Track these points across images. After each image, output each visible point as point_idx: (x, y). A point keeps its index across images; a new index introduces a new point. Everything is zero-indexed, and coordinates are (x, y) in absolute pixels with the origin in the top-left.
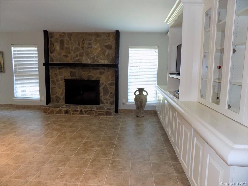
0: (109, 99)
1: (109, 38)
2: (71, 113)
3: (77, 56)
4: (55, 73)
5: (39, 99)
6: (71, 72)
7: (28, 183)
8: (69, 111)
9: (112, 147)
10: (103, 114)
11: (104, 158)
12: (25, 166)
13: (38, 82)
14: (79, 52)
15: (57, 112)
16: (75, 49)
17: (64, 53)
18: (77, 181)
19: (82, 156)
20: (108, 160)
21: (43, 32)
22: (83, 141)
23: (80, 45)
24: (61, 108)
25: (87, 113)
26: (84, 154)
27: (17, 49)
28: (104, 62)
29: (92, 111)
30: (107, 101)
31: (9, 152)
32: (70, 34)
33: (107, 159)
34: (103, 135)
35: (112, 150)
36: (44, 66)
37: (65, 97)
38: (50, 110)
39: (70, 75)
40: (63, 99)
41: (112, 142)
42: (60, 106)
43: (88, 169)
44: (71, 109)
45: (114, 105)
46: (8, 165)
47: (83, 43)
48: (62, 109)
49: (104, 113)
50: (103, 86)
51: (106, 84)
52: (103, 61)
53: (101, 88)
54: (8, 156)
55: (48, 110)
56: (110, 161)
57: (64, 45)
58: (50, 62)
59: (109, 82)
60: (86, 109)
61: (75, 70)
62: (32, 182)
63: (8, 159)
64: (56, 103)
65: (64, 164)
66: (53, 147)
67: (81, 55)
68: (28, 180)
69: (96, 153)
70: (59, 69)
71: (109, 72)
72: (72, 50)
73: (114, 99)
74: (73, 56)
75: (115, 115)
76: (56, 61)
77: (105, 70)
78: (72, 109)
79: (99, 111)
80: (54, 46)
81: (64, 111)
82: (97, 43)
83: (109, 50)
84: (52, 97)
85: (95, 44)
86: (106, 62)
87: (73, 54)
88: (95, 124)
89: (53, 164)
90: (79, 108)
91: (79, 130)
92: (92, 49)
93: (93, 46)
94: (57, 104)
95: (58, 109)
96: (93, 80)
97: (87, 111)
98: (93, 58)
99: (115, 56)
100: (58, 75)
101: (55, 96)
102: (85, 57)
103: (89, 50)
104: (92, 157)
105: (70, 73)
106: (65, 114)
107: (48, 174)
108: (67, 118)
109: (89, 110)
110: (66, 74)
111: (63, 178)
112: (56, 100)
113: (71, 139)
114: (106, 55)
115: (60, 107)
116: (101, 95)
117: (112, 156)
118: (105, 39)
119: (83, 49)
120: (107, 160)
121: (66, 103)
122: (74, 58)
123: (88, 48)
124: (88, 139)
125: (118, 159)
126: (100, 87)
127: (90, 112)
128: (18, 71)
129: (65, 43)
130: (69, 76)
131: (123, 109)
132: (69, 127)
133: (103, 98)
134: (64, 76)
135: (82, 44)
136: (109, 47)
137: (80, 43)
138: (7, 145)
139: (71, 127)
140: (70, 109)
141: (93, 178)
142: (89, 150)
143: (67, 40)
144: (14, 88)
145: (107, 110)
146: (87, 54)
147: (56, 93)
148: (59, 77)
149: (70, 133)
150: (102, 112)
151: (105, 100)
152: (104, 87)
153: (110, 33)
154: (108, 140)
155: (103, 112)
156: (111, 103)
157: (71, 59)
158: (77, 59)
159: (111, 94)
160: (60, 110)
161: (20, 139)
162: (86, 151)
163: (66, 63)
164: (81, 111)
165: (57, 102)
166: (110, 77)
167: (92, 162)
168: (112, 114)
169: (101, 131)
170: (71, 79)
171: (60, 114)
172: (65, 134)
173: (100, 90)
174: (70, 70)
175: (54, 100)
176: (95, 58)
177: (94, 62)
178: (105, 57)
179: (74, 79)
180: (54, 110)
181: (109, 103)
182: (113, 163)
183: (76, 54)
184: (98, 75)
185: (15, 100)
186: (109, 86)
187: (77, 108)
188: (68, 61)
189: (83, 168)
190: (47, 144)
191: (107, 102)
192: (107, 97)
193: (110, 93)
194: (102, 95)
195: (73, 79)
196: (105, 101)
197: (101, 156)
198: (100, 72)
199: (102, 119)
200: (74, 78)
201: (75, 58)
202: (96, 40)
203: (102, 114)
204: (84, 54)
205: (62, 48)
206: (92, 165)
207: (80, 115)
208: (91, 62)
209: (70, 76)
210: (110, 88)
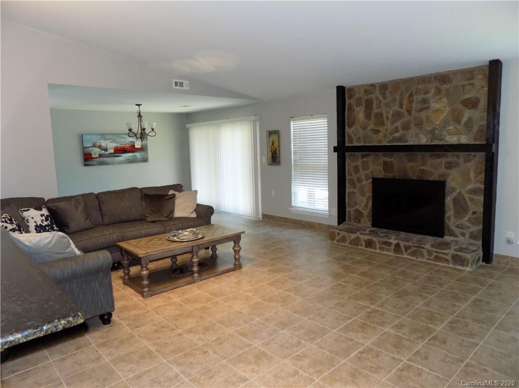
0: (469, 227)
1: (471, 81)
2: (378, 247)
3: (397, 130)
4: (354, 165)
5: (328, 212)
6: (385, 163)
7: (251, 348)
8: (374, 241)
9: (422, 338)
10: (447, 260)
11: (392, 353)
12: (259, 322)
13: (327, 181)
14: (402, 120)
15: (351, 241)
16: (393, 115)
17: (371, 126)
18: (316, 374)
19: (350, 335)
20: (398, 360)
21: (336, 90)
22: (369, 307)
23: (404, 106)
24: (361, 234)
25: (409, 251)
26: (357, 332)
27: (299, 124)
28: (459, 139)
29: (421, 249)
30: (462, 231)
31: (250, 295)
32: (384, 86)
33: (397, 356)
34: (418, 306)
35: (418, 343)
36: (337, 153)
37: (371, 214)
38: (341, 235)
39: (382, 169)
40: (368, 216)
41: (431, 326)
42: (358, 230)
43: (346, 362)
44: (378, 240)
45: (480, 243)
46: (242, 313)
47: (411, 102)
48: (361, 236)
49: (450, 259)
50: (455, 194)
51: (463, 191)
52: (455, 138)
53: (449, 200)
54: (247, 300)
55: (336, 235)
56: (398, 364)
57: (372, 109)
58: (347, 144)
59: (471, 186)
60: (407, 244)
61: (392, 159)
62: (255, 348)
63: (245, 304)
64: (355, 224)
65: (313, 339)
66: (312, 305)
67: (406, 127)
68: (252, 343)
69: (381, 337)
70: (363, 157)
71: (470, 162)
72: (388, 118)
73: (481, 227)
74: (389, 130)
75: (481, 267)
76: (357, 142)
77: (459, 159)
78: (380, 239)
79: (436, 252)
80: (355, 113)
81: (364, 241)
82: (441, 98)
83: (472, 110)
84: (349, 211)
85: (438, 100)
86: (464, 140)
87: (389, 126)
88: (416, 279)
89: (297, 333)
90: (395, 239)
91: (374, 285)
92: (431, 111)
93: (432, 105)
94: (355, 226)
95: (354, 236)
96: (432, 181)
97: (410, 247)
98: (432, 132)
99: (485, 123)
100: (361, 169)
101: (354, 210)
102: (413, 131)
103: (423, 115)
104: (368, 343)
105: (382, 165)
106: (366, 246)
107: (281, 346)
108: (366, 256)
109: (415, 246)
110: (374, 167)
111: (299, 360)
112: (356, 218)
113: (349, 298)
114: (463, 123)
115: (358, 233)
116: (447, 215)
117: (410, 356)
118: (462, 85)
119: (411, 114)
120: (394, 358)
121: (374, 225)
122: (391, 134)
123: (422, 110)
124: (382, 306)
125: (419, 367)
126: (446, 196)
127: (415, 251)
128: (299, 162)
129: (375, 106)
130: (380, 171)
131: (508, 257)
132: (358, 274)
133: (454, 223)
134: (372, 172)
135: (407, 104)
136: (472, 104)
137: (404, 103)
138: (253, 284)
139: (363, 274)
140: (375, 239)
141: (347, 382)
142: (371, 328)
143: (377, 98)
144: (292, 190)
145: (456, 251)
146: (419, 124)
147: (356, 204)
148: (362, 173)
149: (355, 285)
150: (443, 253)
151: (458, 226)
152: (456, 197)
153: (474, 70)
154: (423, 319)
155: (447, 254)
156: (473, 236)
157: (385, 136)
158: (397, 135)
159: (474, 216)
160: (358, 238)
161: (274, 278)
162: (363, 327)
163: (375, 145)
164: (397, 245)
165: (357, 221)
166: (472, 175)
167: (361, 352)
168: (468, 263)
169: (421, 295)
170: (386, 177)
171: (358, 246)
172: (344, 287)
173: (446, 204)
174: (383, 158)
175: (352, 217)
176: (437, 132)
177: (434, 140)
178: (459, 128)
179: (391, 177)
180: (347, 236)
181: (467, 235)
182: (402, 370)
183: (395, 125)
184: (443, 170)
185: (292, 211)
186: (469, 196)
187: (390, 238)
188: (380, 141)
189: (339, 357)
190: (306, 296)
191: (462, 233)
192: (465, 220)
193: (471, 212)
194: (450, 216)
195: (388, 177)
196: (457, 231)
197: (389, 346)
198: (446, 163)
199: (438, 271)
200: (390, 175)
201: (394, 133)
202: (438, 91)
203: (444, 258)
204: (413, 126)
205: (368, 116)
206: (359, 359)
207: (395, 253)
208: (427, 141)
209: (383, 172)
210: (472, 200)
